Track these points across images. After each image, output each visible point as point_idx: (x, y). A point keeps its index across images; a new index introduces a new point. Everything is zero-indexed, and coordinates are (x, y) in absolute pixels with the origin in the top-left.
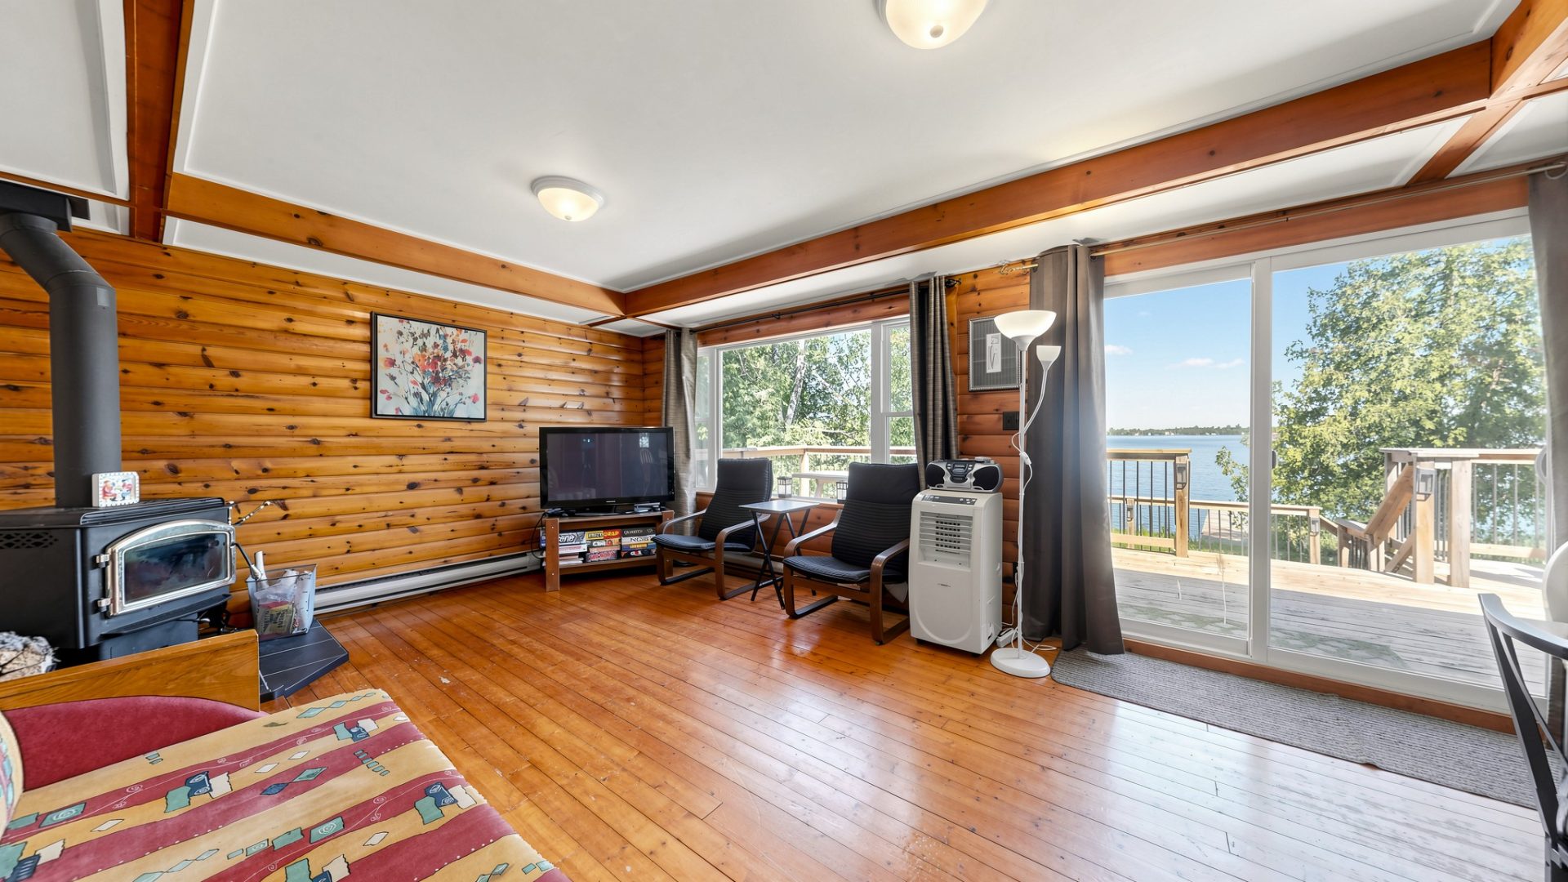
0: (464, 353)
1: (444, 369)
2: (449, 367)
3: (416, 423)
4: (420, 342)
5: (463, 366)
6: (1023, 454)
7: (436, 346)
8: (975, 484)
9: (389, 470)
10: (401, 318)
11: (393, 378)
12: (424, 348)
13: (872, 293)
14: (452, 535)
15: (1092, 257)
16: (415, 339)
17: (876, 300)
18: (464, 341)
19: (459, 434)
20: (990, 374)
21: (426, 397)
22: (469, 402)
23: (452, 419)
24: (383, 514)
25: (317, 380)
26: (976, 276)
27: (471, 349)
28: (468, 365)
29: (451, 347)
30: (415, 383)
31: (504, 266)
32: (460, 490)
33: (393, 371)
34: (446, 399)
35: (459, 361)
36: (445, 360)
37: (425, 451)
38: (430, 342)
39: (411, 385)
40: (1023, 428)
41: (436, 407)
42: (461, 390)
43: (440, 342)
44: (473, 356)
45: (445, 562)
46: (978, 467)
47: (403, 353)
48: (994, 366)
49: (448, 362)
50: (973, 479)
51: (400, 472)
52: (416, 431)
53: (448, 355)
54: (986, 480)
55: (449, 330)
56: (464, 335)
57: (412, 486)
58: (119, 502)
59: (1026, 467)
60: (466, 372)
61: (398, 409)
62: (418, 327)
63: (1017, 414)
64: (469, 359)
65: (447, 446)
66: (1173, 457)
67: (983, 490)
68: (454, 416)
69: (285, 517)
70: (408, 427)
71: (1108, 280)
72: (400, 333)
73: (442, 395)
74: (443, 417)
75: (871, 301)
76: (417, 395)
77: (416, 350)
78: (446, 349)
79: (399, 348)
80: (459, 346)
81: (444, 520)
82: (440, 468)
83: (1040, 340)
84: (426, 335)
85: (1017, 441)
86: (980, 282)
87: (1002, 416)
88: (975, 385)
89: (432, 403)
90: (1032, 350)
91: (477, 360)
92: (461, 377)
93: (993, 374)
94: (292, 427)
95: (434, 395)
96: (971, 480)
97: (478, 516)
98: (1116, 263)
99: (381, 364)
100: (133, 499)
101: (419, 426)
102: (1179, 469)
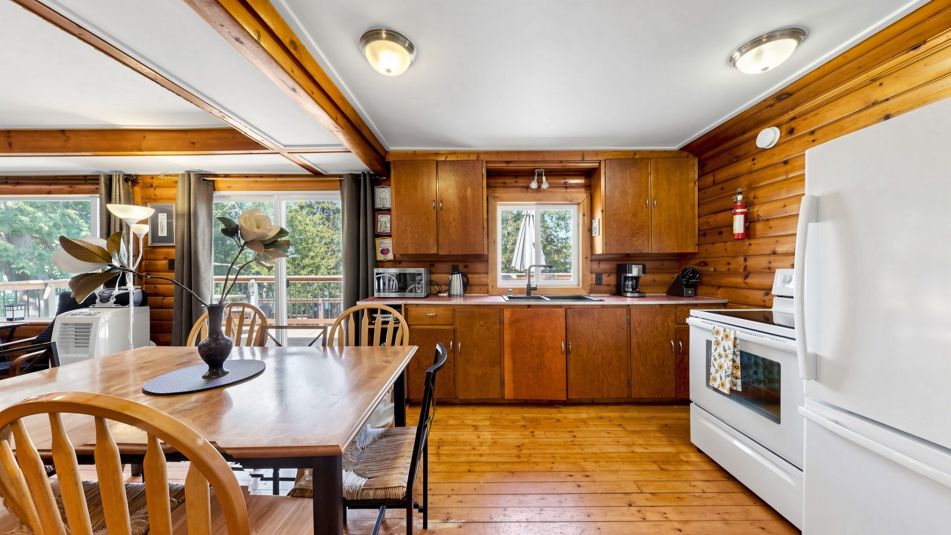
8: (115, 303)
13: (85, 176)
15: (204, 180)
17: (88, 182)
20: (161, 237)
26: (152, 178)
46: (119, 293)
48: (163, 232)
50: (115, 300)
67: (121, 306)
75: (84, 182)
86: (156, 182)
87: (168, 261)
88: (151, 242)
93: (162, 237)
96: (113, 300)
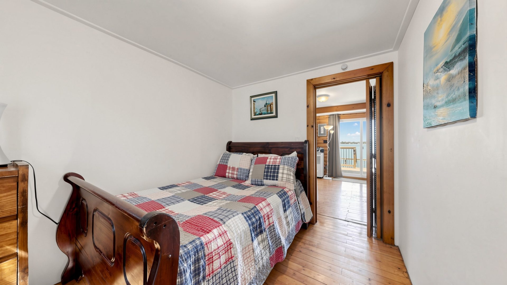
6: (328, 147)
15: (338, 116)
40: (328, 143)
46: (321, 149)
48: (322, 132)
54: (322, 151)
59: (328, 148)
63: (327, 140)
66: (353, 148)
67: (322, 153)
71: (340, 120)
83: (330, 130)
85: (327, 145)
87: (324, 141)
88: (319, 135)
90: (329, 131)
93: (322, 134)
96: (320, 151)
98: (341, 118)
102: (354, 151)
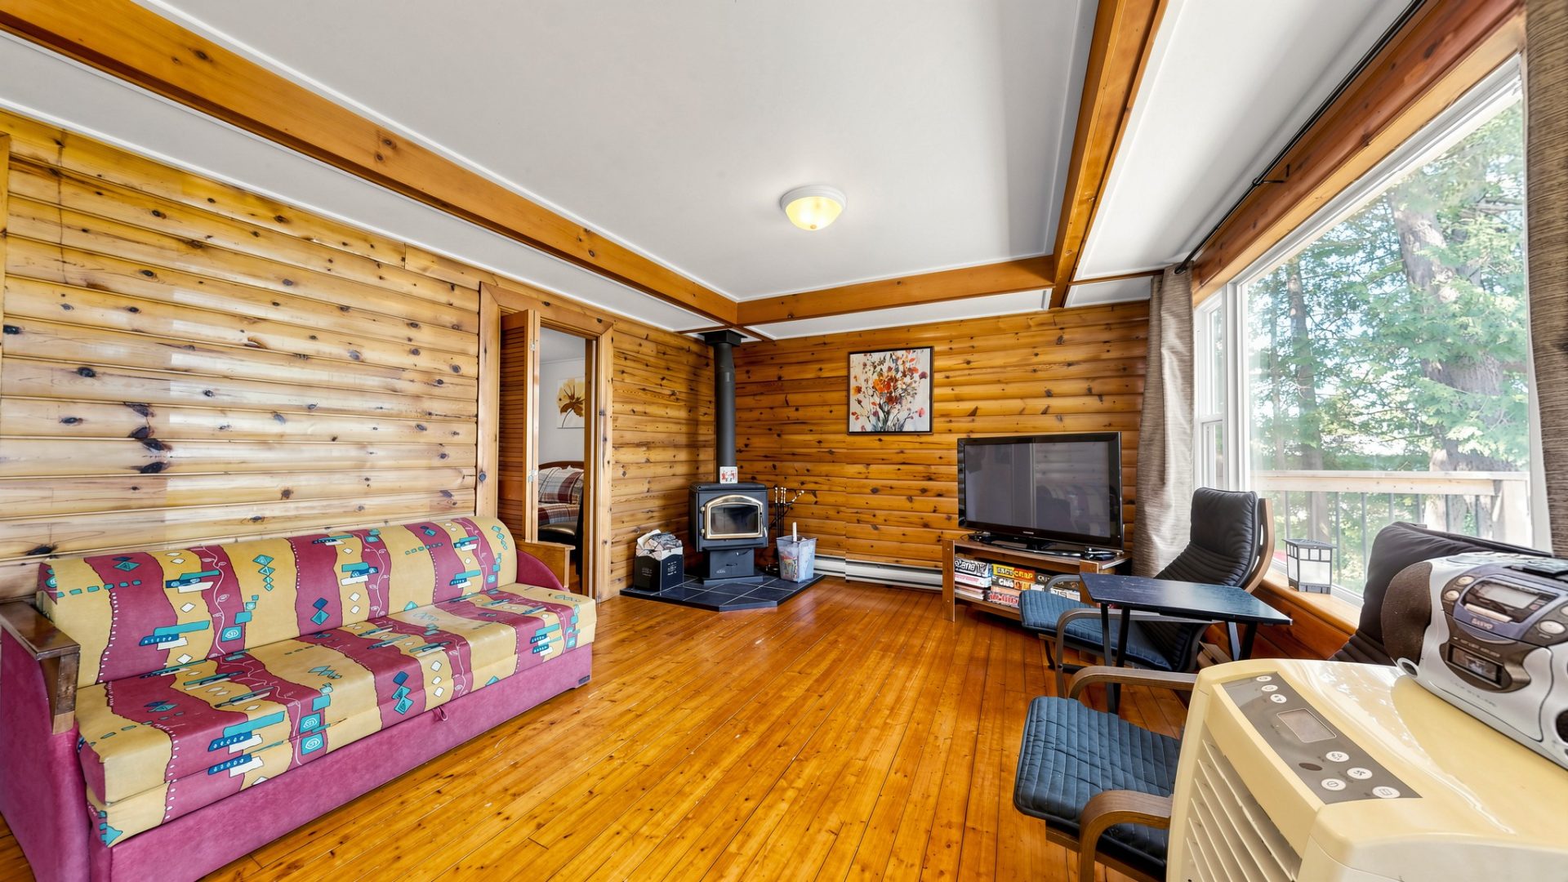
0: (912, 371)
1: (895, 388)
2: (899, 386)
3: (877, 437)
4: (878, 369)
5: (911, 383)
7: (890, 369)
9: (860, 476)
10: (865, 352)
11: (859, 402)
12: (881, 374)
14: (902, 538)
16: (875, 367)
18: (912, 360)
19: (910, 446)
21: (881, 415)
22: (916, 416)
23: (901, 433)
24: (855, 510)
25: (832, 408)
27: (918, 367)
28: (915, 382)
29: (901, 368)
30: (874, 404)
31: (899, 283)
32: (910, 499)
33: (860, 396)
34: (898, 414)
35: (907, 380)
36: (897, 381)
37: (884, 461)
38: (885, 368)
39: (872, 406)
41: (889, 423)
42: (909, 406)
43: (893, 366)
44: (920, 373)
45: (897, 562)
47: (867, 381)
49: (899, 382)
51: (866, 478)
52: (877, 444)
53: (899, 375)
55: (899, 353)
56: (912, 355)
57: (875, 491)
58: (728, 482)
60: (914, 389)
61: (863, 427)
62: (876, 357)
64: (916, 376)
65: (900, 458)
68: (905, 429)
69: (816, 503)
70: (872, 442)
72: (865, 365)
73: (894, 412)
74: (895, 432)
76: (876, 414)
77: (875, 376)
78: (897, 370)
79: (864, 377)
80: (908, 365)
81: (896, 524)
82: (894, 477)
84: (882, 362)
89: (886, 421)
91: (923, 376)
92: (909, 394)
94: (820, 442)
95: (888, 413)
97: (926, 526)
99: (852, 392)
100: (735, 481)
101: (880, 440)
